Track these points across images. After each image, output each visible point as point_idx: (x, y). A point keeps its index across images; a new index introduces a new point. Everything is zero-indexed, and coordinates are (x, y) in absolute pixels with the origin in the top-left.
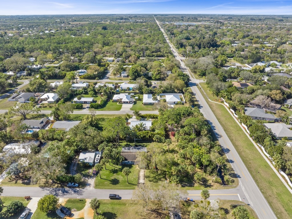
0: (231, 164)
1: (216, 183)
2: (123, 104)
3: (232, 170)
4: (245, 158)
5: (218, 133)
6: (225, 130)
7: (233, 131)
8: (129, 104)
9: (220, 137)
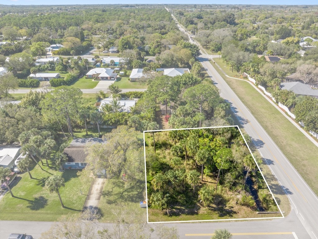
0: (269, 166)
1: (244, 207)
2: (100, 80)
3: (273, 178)
4: (293, 156)
5: (242, 117)
6: (253, 113)
7: (265, 114)
8: (109, 80)
9: (245, 122)
